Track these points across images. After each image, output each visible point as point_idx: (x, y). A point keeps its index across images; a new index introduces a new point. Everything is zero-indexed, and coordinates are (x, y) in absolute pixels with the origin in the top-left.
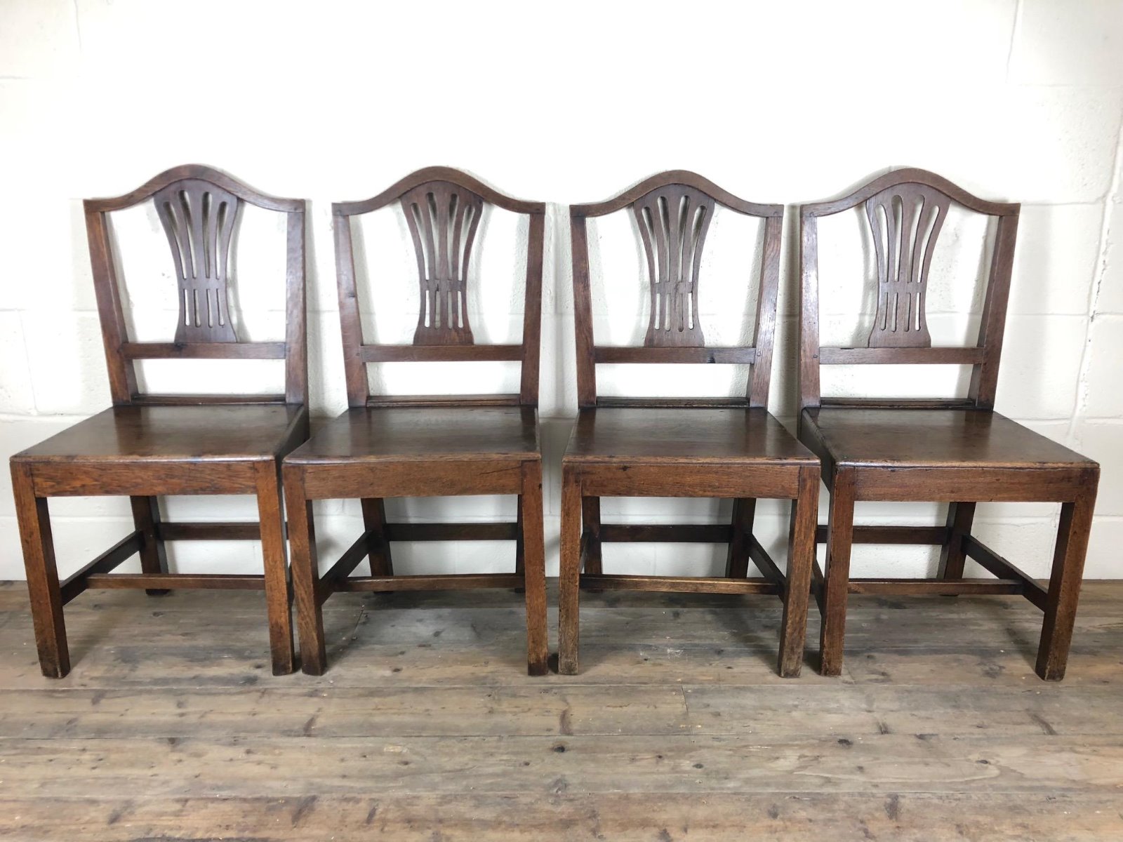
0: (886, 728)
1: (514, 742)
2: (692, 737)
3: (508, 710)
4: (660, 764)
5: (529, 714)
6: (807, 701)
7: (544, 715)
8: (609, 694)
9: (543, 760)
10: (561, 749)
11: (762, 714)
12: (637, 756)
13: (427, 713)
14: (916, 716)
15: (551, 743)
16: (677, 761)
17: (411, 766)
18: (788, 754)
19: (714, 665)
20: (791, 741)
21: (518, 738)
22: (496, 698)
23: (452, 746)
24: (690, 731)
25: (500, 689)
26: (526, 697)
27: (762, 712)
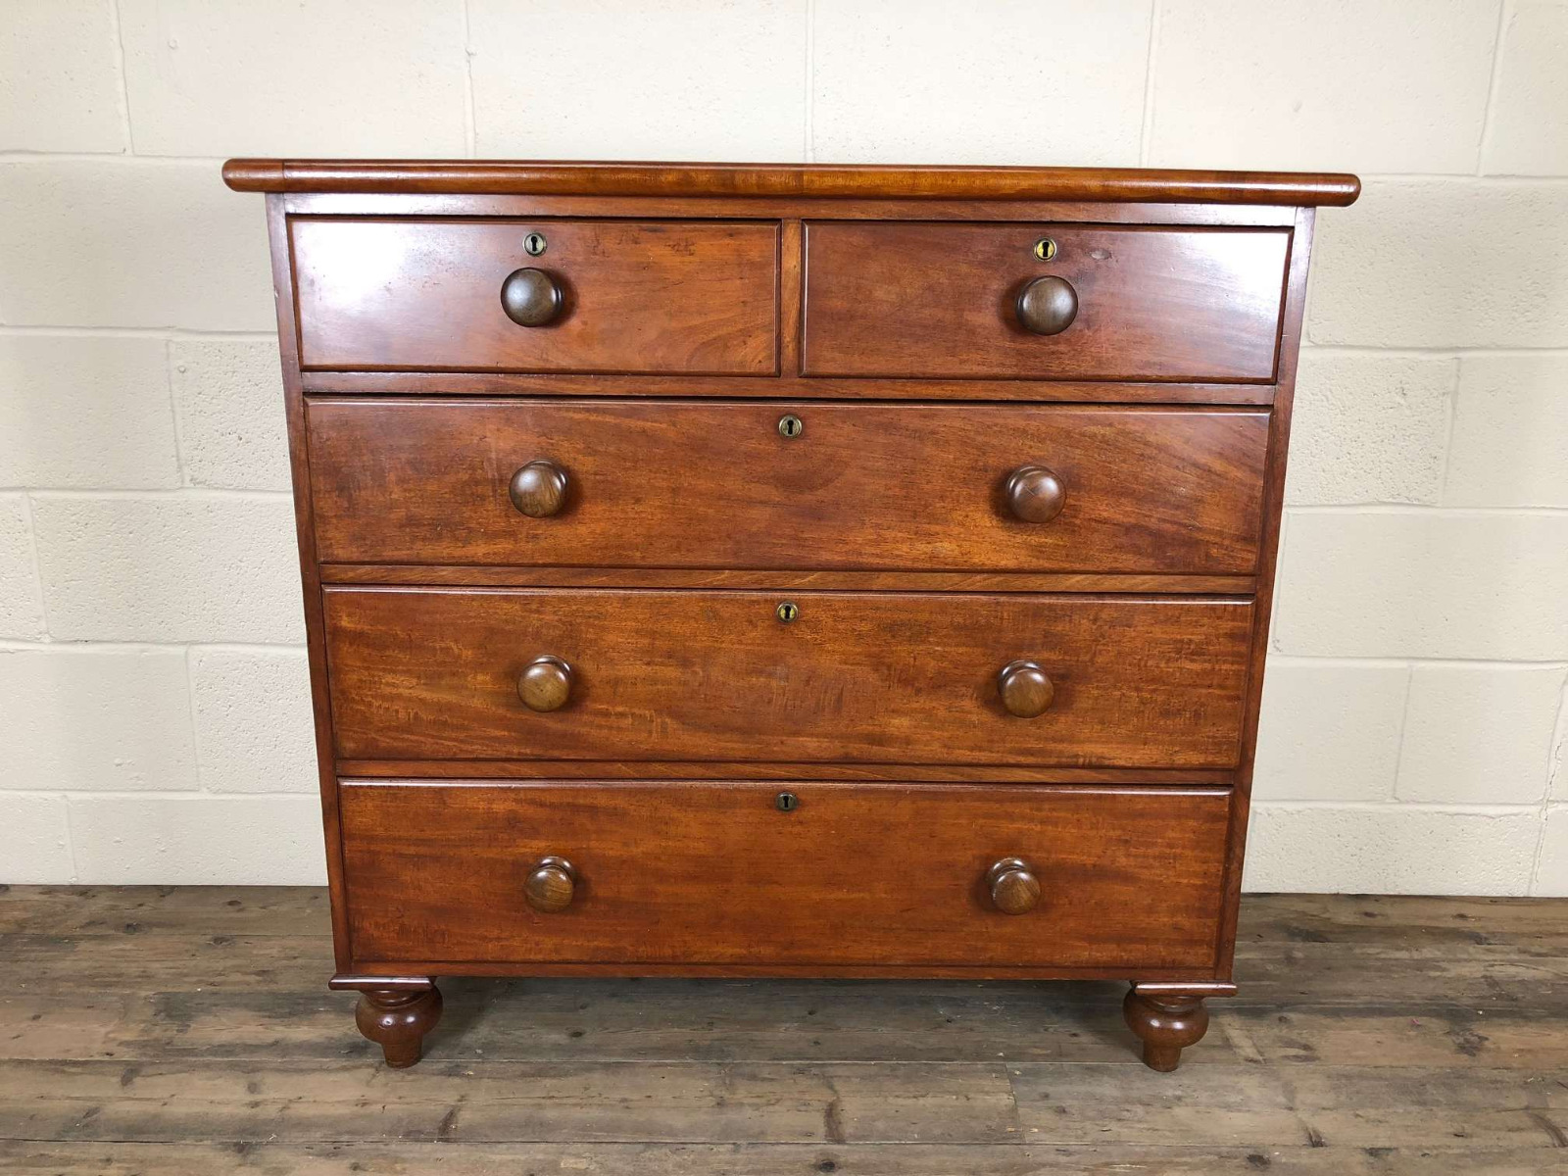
0: (1318, 1136)
1: (756, 1154)
2: (1026, 1147)
3: (746, 1101)
5: (777, 1108)
6: (1195, 1091)
7: (800, 1111)
8: (897, 1077)
10: (828, 1166)
11: (1128, 1111)
13: (624, 1104)
14: (1361, 1117)
15: (813, 1155)
19: (1051, 1030)
20: (1176, 1156)
21: (762, 1147)
22: (727, 1082)
23: (664, 1158)
24: (1021, 1137)
25: (732, 1068)
26: (772, 1080)
27: (1128, 1107)
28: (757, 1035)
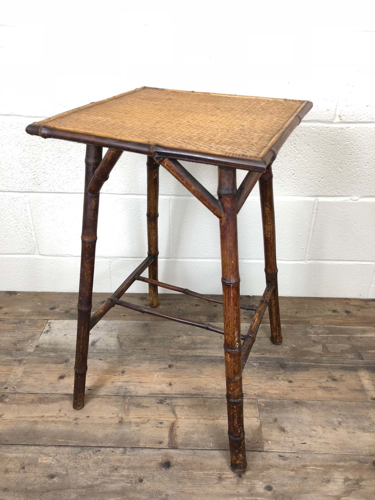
1: (134, 455)
2: (264, 453)
3: (133, 420)
4: (240, 485)
5: (148, 425)
7: (158, 427)
8: (205, 406)
9: (154, 477)
10: (167, 465)
11: (315, 430)
12: (223, 474)
13: (76, 421)
15: (160, 457)
16: (253, 481)
17: (56, 479)
18: (336, 477)
19: (280, 378)
20: (338, 461)
21: (136, 451)
22: (126, 408)
23: (89, 458)
24: (263, 447)
25: (130, 399)
26: (148, 407)
27: (315, 428)
28: (144, 379)
